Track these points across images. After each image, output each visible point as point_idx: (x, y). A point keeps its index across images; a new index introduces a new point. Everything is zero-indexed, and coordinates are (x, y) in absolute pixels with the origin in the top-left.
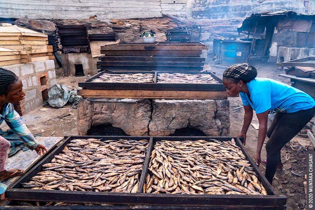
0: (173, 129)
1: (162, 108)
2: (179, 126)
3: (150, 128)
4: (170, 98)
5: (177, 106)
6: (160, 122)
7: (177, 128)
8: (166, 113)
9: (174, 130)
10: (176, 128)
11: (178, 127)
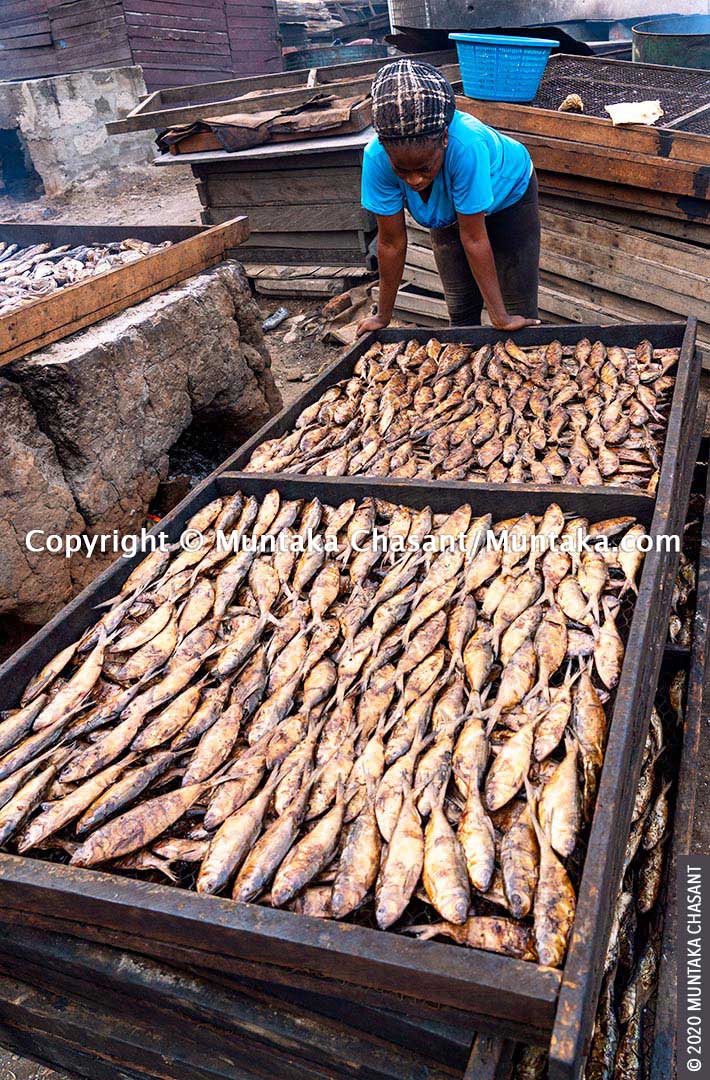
0: (161, 455)
1: (98, 377)
2: (172, 430)
3: (91, 504)
4: (77, 326)
5: (138, 344)
6: (114, 453)
7: (170, 444)
8: (117, 397)
9: (164, 460)
10: (166, 445)
11: (171, 436)
